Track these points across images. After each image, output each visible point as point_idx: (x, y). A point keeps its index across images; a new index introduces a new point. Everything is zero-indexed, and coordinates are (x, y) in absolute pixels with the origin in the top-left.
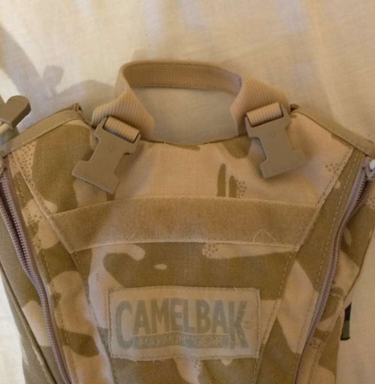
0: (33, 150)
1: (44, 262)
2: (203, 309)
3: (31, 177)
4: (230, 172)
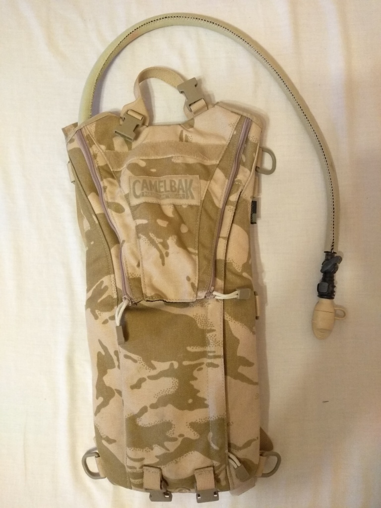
0: (95, 125)
1: (100, 172)
2: (173, 184)
3: (94, 136)
4: (185, 133)
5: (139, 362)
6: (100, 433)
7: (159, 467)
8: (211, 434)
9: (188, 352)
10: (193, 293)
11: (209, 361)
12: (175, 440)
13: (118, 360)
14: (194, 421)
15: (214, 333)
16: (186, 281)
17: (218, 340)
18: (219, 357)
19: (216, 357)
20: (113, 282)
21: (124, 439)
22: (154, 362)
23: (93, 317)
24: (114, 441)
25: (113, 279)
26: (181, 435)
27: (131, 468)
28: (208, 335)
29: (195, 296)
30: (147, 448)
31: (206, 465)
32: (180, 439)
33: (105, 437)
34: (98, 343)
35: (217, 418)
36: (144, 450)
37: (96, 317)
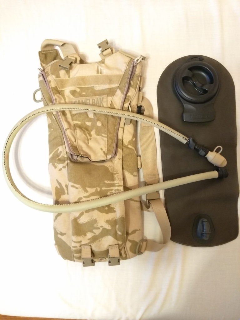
0: (51, 66)
4: (100, 67)
5: (79, 188)
6: (56, 231)
7: (90, 245)
8: (117, 226)
9: (105, 183)
10: (104, 156)
11: (116, 188)
12: (99, 228)
13: (67, 189)
14: (108, 219)
15: (118, 174)
16: (101, 150)
17: (120, 178)
18: (121, 186)
19: (119, 186)
20: (64, 149)
21: (70, 232)
22: (87, 189)
23: (53, 167)
24: (65, 234)
25: (64, 148)
26: (102, 227)
27: (75, 247)
28: (115, 176)
29: (106, 157)
30: (83, 235)
31: (115, 244)
32: (101, 228)
33: (60, 232)
34: (56, 182)
35: (120, 217)
36: (82, 236)
37: (55, 167)
